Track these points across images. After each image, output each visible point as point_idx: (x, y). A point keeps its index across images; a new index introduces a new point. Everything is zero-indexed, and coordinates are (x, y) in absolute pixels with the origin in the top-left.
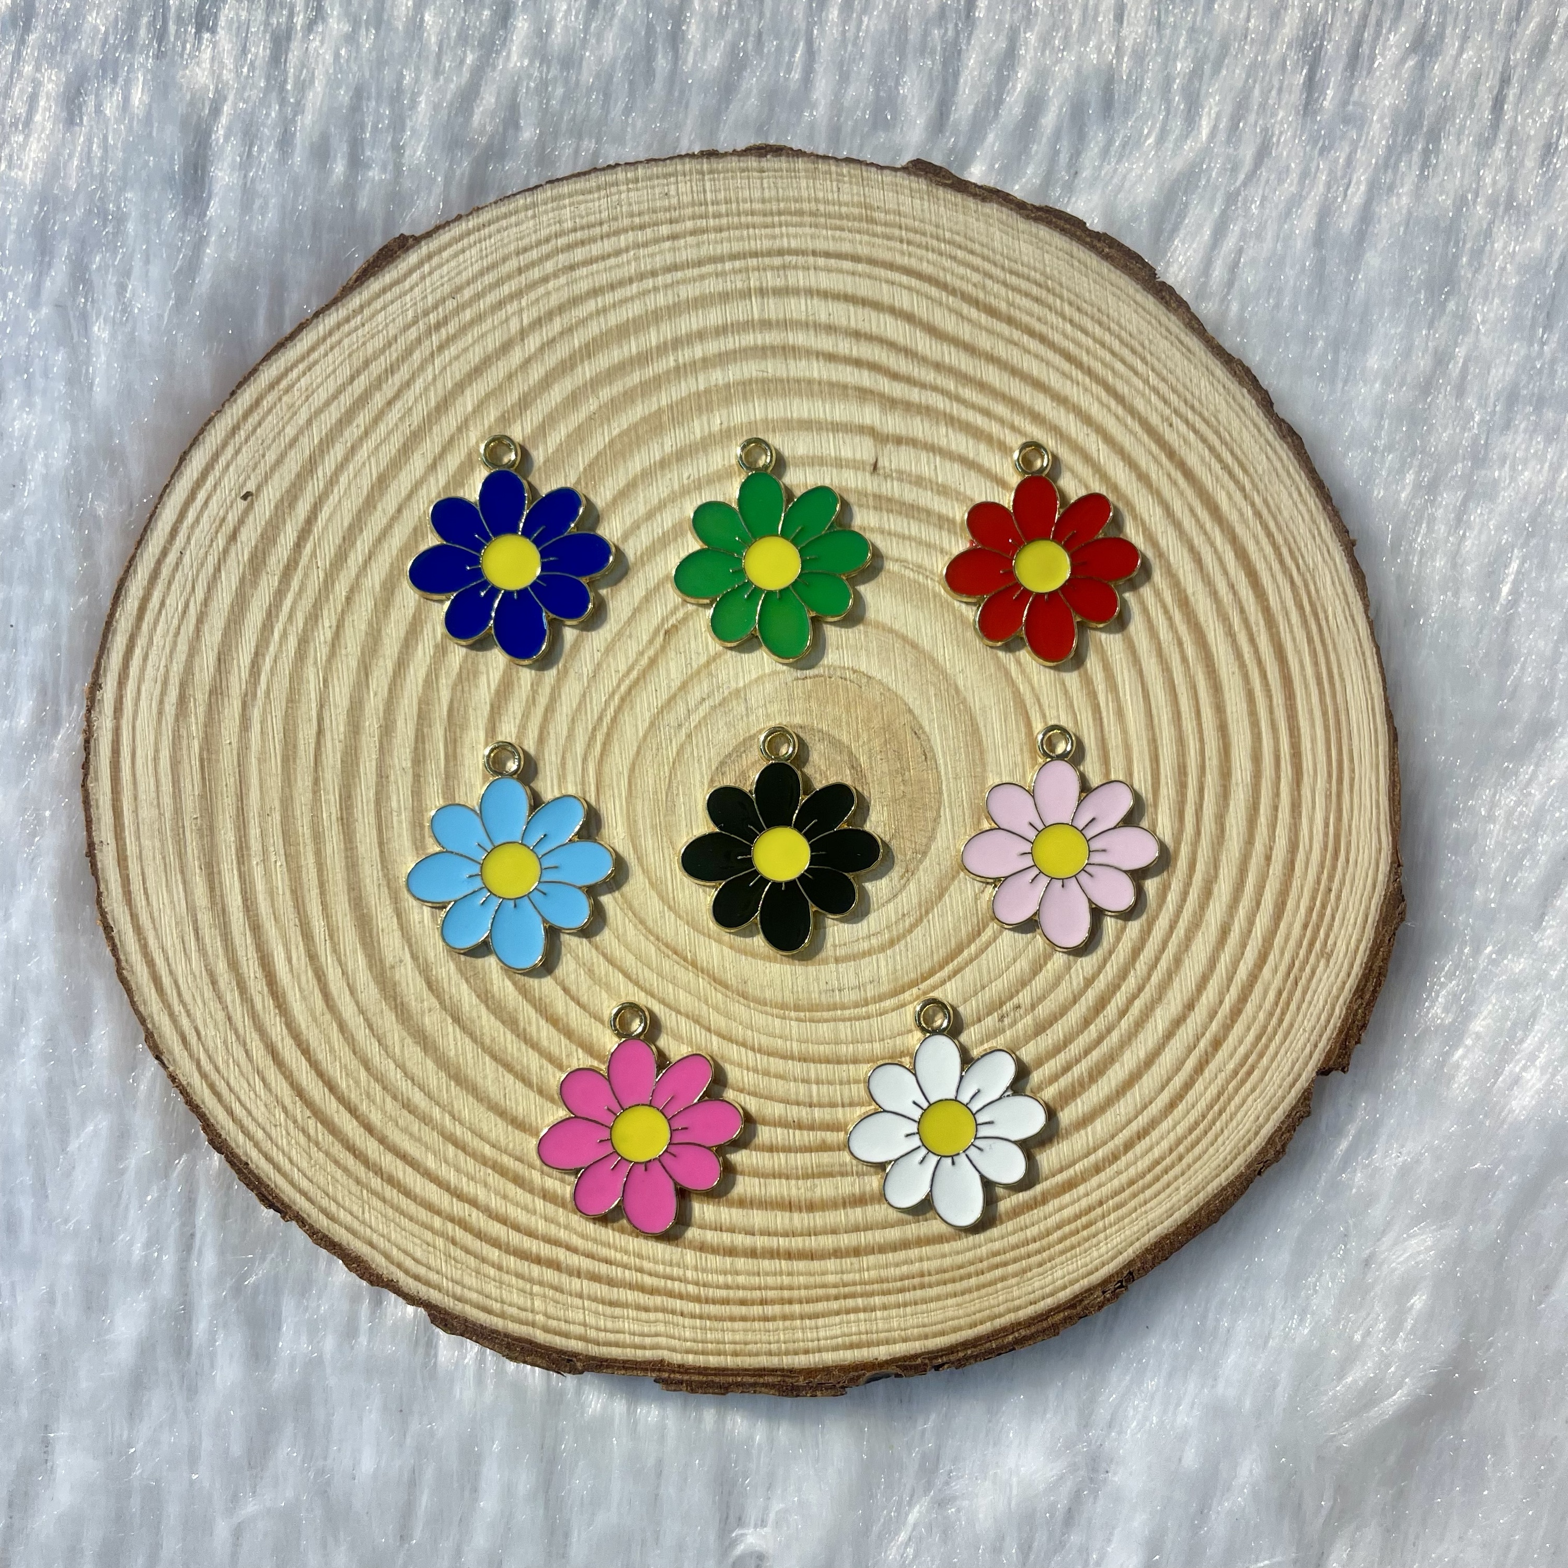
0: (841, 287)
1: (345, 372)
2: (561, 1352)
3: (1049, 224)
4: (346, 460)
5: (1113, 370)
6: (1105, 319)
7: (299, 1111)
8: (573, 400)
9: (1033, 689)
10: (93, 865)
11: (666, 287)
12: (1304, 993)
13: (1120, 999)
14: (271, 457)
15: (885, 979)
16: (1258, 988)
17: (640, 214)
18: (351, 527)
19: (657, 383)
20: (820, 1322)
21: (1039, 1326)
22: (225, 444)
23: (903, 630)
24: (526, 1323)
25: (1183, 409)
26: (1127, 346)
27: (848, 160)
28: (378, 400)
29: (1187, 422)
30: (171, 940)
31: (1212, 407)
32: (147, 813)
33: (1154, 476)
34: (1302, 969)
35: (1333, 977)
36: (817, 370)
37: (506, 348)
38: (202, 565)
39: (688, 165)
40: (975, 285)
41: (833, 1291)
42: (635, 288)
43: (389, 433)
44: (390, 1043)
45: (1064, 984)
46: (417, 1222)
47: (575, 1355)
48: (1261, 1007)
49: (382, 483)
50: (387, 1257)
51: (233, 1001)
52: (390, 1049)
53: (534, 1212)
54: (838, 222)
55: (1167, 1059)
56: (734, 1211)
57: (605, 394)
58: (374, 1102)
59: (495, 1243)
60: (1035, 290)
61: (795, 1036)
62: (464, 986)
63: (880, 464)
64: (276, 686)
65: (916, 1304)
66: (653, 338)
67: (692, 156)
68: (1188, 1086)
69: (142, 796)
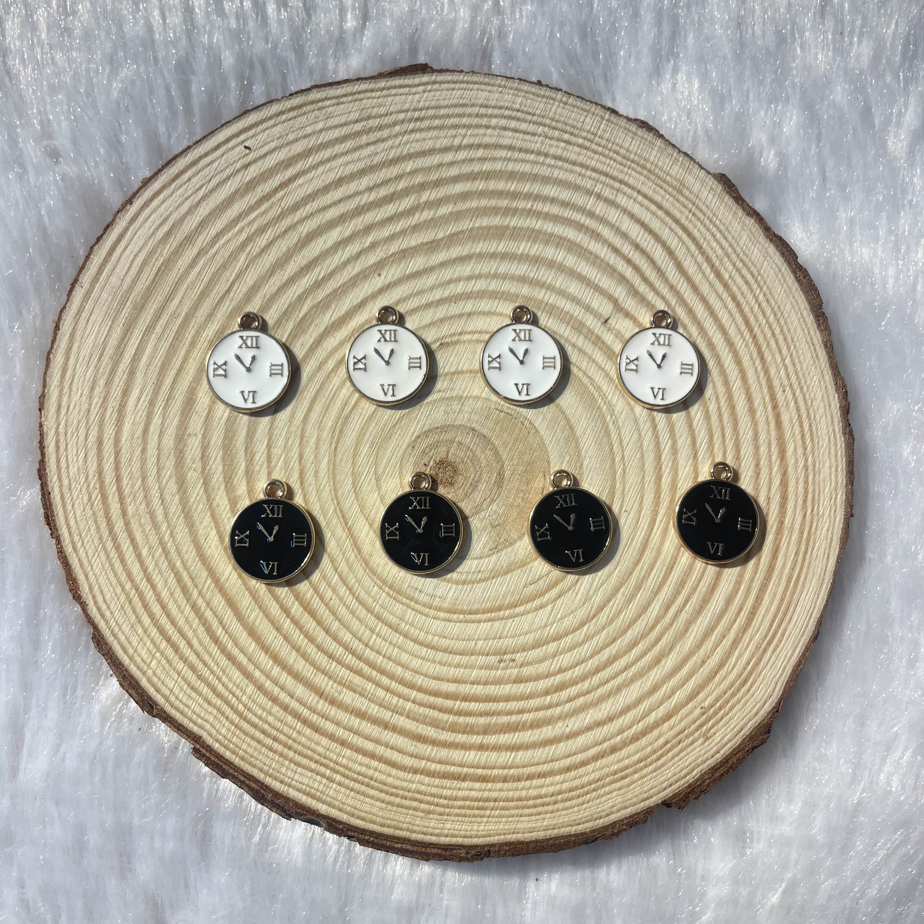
0: (643, 217)
1: (354, 116)
2: (150, 698)
3: (777, 247)
4: (329, 160)
5: (768, 345)
6: (779, 314)
7: (94, 481)
8: (465, 196)
9: (624, 490)
10: (71, 291)
11: (549, 166)
12: (681, 751)
13: (573, 690)
14: (291, 137)
15: (449, 599)
16: (655, 733)
17: (557, 121)
18: (310, 195)
19: (515, 212)
20: (300, 770)
21: (420, 849)
22: (271, 118)
23: (571, 417)
24: (141, 670)
25: (796, 386)
26: (784, 335)
27: (686, 154)
28: (364, 139)
29: (794, 395)
30: (85, 352)
31: (812, 395)
32: (114, 280)
33: (759, 413)
34: (687, 737)
35: (703, 751)
36: (603, 252)
37: (446, 150)
38: (222, 171)
39: (599, 111)
40: (717, 256)
41: (317, 757)
42: (532, 157)
43: (359, 160)
44: (163, 475)
45: (547, 663)
46: (118, 579)
47: (156, 704)
48: (651, 744)
49: (339, 182)
50: (91, 588)
51: (97, 403)
52: (161, 479)
53: (182, 612)
54: (661, 183)
55: (581, 741)
56: (289, 678)
57: (483, 203)
58: (135, 502)
59: (152, 616)
60: (749, 277)
61: (380, 602)
62: (221, 468)
63: (610, 321)
64: (221, 253)
65: (358, 793)
66: (526, 188)
67: (604, 107)
68: (583, 764)
69: (118, 270)
